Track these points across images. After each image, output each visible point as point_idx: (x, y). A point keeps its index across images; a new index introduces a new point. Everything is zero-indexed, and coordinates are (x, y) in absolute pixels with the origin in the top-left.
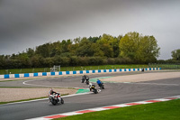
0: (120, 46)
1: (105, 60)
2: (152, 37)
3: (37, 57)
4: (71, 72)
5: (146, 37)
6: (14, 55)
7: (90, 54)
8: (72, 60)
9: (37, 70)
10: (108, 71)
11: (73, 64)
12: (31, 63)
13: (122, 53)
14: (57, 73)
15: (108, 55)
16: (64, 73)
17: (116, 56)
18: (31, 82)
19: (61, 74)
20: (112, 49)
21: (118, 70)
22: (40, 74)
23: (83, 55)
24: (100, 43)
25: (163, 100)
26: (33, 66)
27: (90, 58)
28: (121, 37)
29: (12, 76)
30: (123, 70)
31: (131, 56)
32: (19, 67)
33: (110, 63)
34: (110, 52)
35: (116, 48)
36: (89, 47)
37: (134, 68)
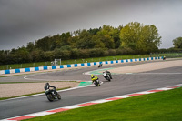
0: (121, 37)
1: (107, 52)
2: (153, 26)
3: (37, 51)
4: (72, 65)
5: (146, 27)
6: (13, 50)
7: (91, 46)
8: (72, 53)
9: (38, 64)
10: (109, 62)
11: (73, 57)
12: (31, 58)
13: (123, 44)
14: (58, 67)
15: (109, 46)
16: (65, 66)
17: (117, 47)
18: (33, 77)
19: (62, 67)
20: (112, 40)
21: (120, 61)
22: (41, 68)
23: (84, 48)
24: (101, 35)
25: (166, 89)
26: (34, 61)
27: (90, 50)
28: (121, 28)
29: (12, 71)
30: (125, 61)
31: (133, 47)
32: (20, 62)
33: (112, 55)
34: (111, 43)
35: (117, 39)
36: (90, 39)
37: (136, 58)
